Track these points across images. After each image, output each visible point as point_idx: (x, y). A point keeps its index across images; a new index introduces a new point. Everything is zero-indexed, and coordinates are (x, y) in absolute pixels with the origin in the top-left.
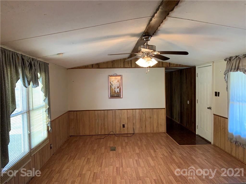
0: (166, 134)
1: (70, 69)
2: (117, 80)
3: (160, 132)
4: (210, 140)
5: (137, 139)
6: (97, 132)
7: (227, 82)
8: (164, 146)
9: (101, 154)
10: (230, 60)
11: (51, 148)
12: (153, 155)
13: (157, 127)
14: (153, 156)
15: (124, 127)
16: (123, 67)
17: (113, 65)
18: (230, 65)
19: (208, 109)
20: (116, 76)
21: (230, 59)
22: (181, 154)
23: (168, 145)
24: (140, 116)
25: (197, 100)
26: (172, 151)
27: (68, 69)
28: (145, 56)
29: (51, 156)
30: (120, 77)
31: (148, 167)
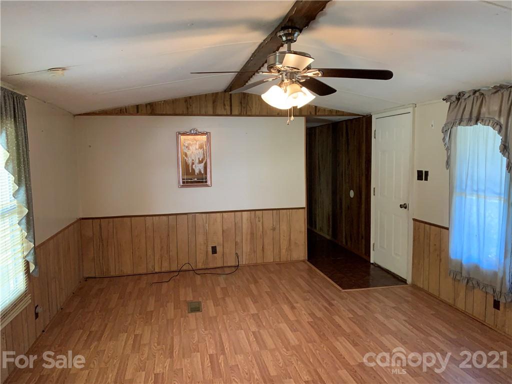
0: (308, 265)
1: (79, 116)
2: (197, 143)
3: (294, 260)
4: (404, 276)
5: (247, 280)
6: (150, 267)
7: (448, 149)
8: (309, 294)
9: (167, 323)
10: (458, 99)
11: (37, 315)
12: (292, 317)
13: (289, 249)
14: (291, 320)
15: (216, 253)
16: (212, 113)
17: (188, 108)
18: (458, 110)
19: (401, 207)
20: (196, 134)
21: (460, 96)
22: (352, 311)
23: (319, 292)
24: (252, 226)
25: (374, 188)
26: (331, 305)
27: (76, 116)
28: (286, 81)
29: (39, 334)
30: (205, 137)
31: (285, 350)
